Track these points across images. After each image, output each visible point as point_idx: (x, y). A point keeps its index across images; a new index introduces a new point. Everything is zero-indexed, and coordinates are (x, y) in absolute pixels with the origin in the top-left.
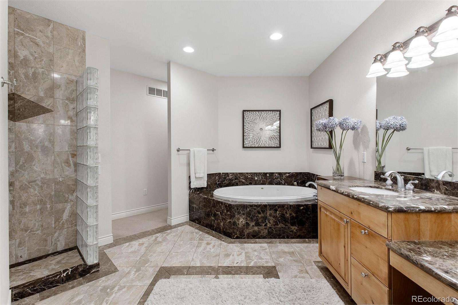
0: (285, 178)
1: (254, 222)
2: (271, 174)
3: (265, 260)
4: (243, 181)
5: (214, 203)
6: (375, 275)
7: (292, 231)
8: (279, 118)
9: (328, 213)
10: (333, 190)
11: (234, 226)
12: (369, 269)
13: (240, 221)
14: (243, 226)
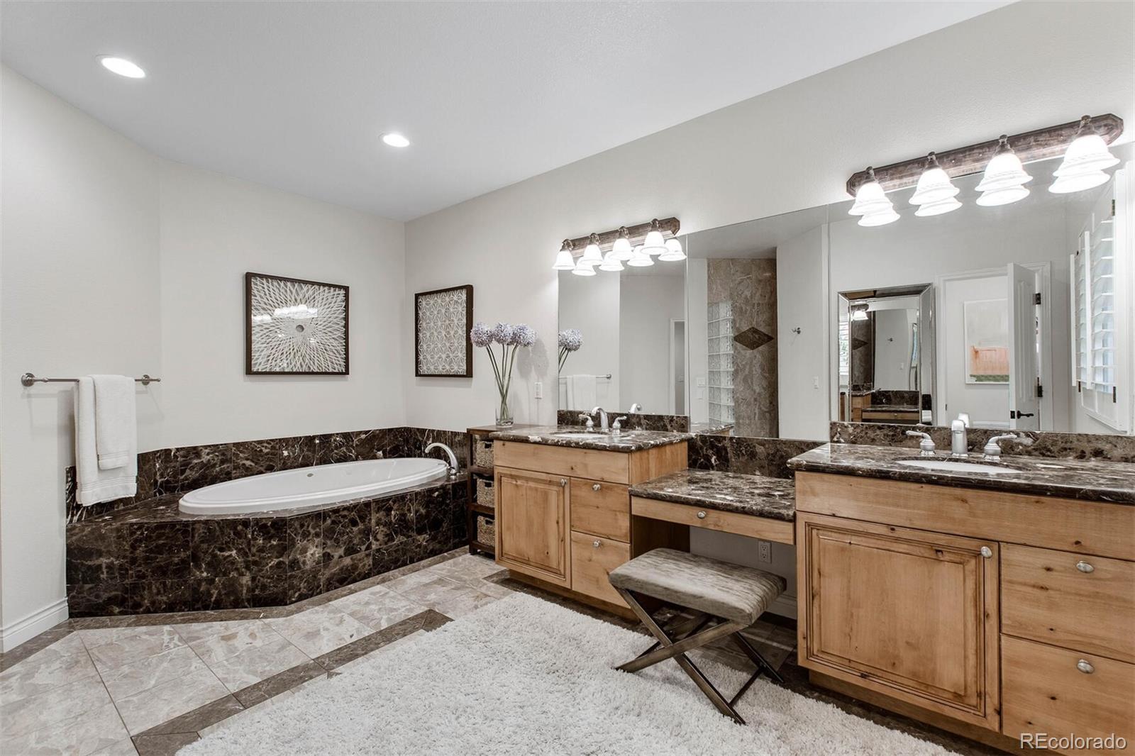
0: (357, 445)
1: (344, 548)
2: (326, 438)
3: (405, 608)
4: (248, 463)
5: (209, 529)
6: (611, 537)
7: (419, 546)
8: (344, 304)
9: (519, 483)
10: (535, 443)
11: (294, 570)
12: (601, 534)
13: (308, 554)
14: (317, 564)
